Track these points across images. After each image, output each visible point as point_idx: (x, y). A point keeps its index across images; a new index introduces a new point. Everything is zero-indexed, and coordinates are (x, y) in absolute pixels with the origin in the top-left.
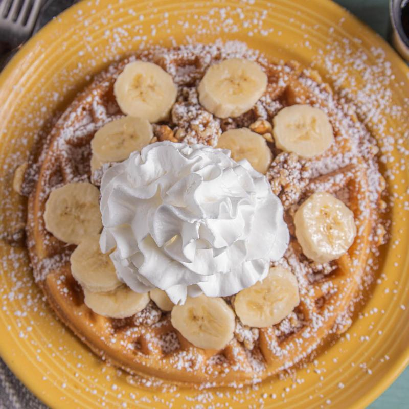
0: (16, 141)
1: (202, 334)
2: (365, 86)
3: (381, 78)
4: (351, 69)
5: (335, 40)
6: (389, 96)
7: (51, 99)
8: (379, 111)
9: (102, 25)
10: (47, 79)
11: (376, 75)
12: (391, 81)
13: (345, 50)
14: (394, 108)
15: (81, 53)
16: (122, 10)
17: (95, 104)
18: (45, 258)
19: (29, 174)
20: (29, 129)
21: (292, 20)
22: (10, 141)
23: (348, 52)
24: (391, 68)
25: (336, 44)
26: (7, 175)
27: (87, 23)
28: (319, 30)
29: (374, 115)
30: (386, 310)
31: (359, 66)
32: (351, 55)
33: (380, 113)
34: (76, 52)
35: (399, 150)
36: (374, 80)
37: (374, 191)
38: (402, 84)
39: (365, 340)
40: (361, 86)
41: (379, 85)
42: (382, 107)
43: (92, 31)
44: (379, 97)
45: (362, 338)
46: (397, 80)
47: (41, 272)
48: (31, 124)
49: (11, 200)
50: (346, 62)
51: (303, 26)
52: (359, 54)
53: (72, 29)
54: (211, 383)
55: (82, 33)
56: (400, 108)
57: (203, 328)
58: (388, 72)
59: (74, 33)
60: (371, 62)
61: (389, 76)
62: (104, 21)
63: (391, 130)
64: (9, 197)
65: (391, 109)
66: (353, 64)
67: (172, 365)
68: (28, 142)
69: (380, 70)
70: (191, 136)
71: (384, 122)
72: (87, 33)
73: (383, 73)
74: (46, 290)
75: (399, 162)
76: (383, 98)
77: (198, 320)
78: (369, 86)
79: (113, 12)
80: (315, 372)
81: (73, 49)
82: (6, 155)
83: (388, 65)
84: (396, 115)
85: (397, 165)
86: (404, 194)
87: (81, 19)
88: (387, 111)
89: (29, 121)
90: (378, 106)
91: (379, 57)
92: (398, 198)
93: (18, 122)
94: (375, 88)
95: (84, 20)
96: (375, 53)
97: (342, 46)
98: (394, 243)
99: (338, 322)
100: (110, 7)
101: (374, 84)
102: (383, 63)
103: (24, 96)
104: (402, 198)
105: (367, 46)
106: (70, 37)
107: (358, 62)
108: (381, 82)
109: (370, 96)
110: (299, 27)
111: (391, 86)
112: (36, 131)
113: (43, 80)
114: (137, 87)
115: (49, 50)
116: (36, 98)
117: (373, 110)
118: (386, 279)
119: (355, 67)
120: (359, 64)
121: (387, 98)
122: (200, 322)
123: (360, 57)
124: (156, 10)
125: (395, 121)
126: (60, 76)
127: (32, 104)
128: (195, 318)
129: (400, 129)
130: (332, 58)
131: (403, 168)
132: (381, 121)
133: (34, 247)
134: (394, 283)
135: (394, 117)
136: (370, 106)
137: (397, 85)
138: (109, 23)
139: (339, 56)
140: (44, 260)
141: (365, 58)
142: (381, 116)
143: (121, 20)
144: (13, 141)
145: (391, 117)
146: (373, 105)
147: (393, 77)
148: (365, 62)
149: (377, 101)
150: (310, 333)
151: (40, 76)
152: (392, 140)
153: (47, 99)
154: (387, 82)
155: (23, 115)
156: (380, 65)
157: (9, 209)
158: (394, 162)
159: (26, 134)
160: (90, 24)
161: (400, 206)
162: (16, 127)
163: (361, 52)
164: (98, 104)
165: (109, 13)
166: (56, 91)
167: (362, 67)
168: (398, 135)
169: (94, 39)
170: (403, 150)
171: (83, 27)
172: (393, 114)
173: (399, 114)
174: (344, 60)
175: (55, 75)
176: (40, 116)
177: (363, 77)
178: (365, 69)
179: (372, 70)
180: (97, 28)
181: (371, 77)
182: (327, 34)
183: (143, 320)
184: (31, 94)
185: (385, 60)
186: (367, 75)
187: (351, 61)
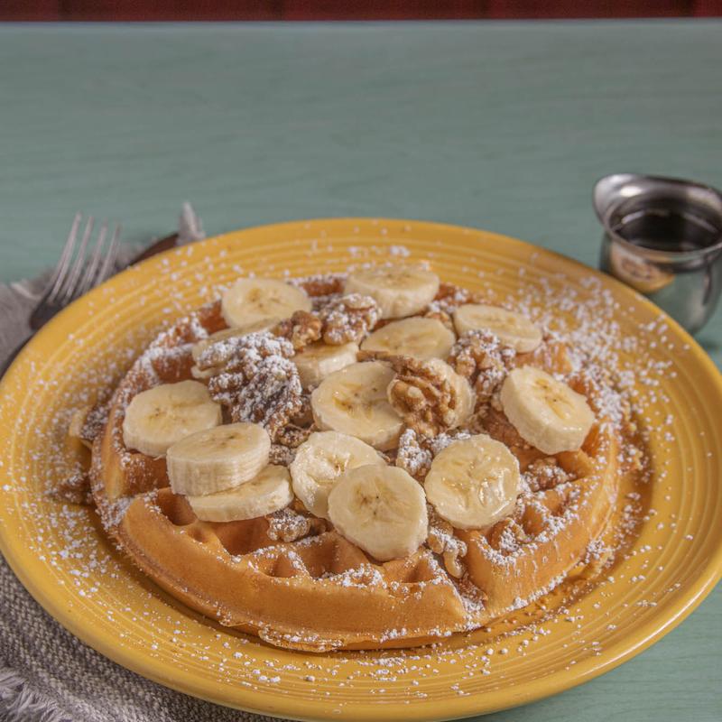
0: (72, 396)
1: (377, 524)
2: (580, 325)
3: (601, 312)
4: (556, 310)
5: (528, 283)
6: (616, 330)
7: (124, 356)
8: (605, 348)
9: (196, 282)
10: (118, 335)
11: (594, 310)
12: (615, 312)
13: (544, 292)
14: (627, 341)
15: (167, 311)
16: (223, 266)
17: (194, 325)
18: (121, 497)
19: (93, 418)
20: (90, 386)
21: (465, 269)
22: (62, 395)
23: (549, 292)
24: (613, 295)
25: (531, 286)
26: (57, 430)
27: (174, 277)
28: (504, 274)
29: (600, 352)
30: (664, 546)
31: (567, 305)
32: (554, 295)
33: (608, 350)
34: (159, 309)
35: (643, 383)
36: (591, 317)
37: (616, 411)
38: (632, 309)
39: (639, 580)
40: (575, 326)
41: (600, 321)
42: (609, 343)
43: (182, 288)
44: (603, 333)
45: (635, 579)
46: (624, 307)
47: (114, 515)
48: (95, 380)
49: (64, 456)
50: (549, 305)
51: (482, 274)
52: (564, 292)
53: (154, 282)
54: (399, 631)
55: (167, 288)
56: (634, 339)
57: (378, 514)
58: (610, 301)
59: (157, 286)
60: (583, 297)
61: (613, 306)
62: (200, 276)
63: (628, 365)
64: (61, 453)
65: (622, 343)
66: (558, 306)
67: (335, 584)
68: (89, 398)
69: (597, 302)
70: (339, 311)
71: (616, 358)
72: (175, 289)
73: (603, 305)
74: (121, 536)
75: (648, 395)
76: (608, 332)
77: (371, 502)
78: (585, 325)
79: (211, 267)
80: (569, 621)
81: (154, 306)
82: (56, 409)
83: (607, 293)
84: (631, 348)
85: (644, 398)
86: (662, 425)
87: (167, 270)
88: (618, 345)
89: (90, 377)
90: (604, 343)
91: (593, 287)
92: (655, 431)
93: (75, 376)
94: (594, 325)
95: (171, 272)
96: (587, 284)
97: (540, 288)
98: (660, 476)
99: (590, 550)
100: (207, 260)
101: (592, 320)
102: (600, 293)
103: (84, 349)
104: (659, 429)
105: (574, 281)
106: (150, 291)
107: (565, 301)
108: (603, 316)
109: (589, 335)
110: (477, 276)
111: (617, 317)
112: (101, 388)
113: (112, 336)
114: (254, 300)
115: (121, 301)
116: (101, 354)
117: (598, 348)
118: (656, 513)
119: (562, 307)
120: (567, 304)
121: (613, 332)
122: (373, 506)
123: (567, 295)
124: (271, 267)
125: (631, 354)
126: (136, 333)
127: (96, 359)
128: (366, 501)
129: (639, 361)
130: (528, 303)
131: (654, 400)
132: (611, 358)
133: (101, 491)
134: (670, 517)
135: (628, 351)
136: (592, 344)
137: (624, 314)
138: (206, 279)
139: (538, 299)
140: (119, 501)
141: (573, 294)
142: (609, 353)
143: (222, 277)
144: (67, 395)
145: (625, 351)
146: (596, 343)
147: (617, 306)
148: (574, 300)
149: (601, 338)
150: (547, 536)
151: (108, 330)
152: (631, 374)
153: (118, 356)
154: (610, 315)
155: (81, 369)
156: (597, 296)
157: (59, 465)
158: (639, 395)
159: (86, 390)
160: (180, 279)
161: (659, 438)
162: (72, 381)
163: (568, 289)
164: (197, 325)
165: (206, 267)
166: (131, 347)
167: (572, 305)
168: (638, 368)
169: (186, 296)
170: (649, 381)
171: (170, 281)
172: (627, 347)
173: (635, 346)
174: (546, 303)
175: (130, 332)
176: (107, 373)
177: (575, 317)
178: (577, 307)
179: (587, 306)
180: (189, 284)
181: (587, 314)
182: (517, 278)
183: (283, 527)
184: (94, 349)
185: (603, 289)
186: (581, 313)
187: (555, 301)
